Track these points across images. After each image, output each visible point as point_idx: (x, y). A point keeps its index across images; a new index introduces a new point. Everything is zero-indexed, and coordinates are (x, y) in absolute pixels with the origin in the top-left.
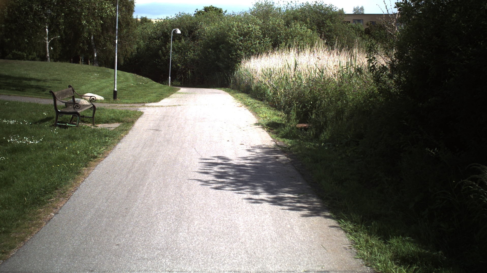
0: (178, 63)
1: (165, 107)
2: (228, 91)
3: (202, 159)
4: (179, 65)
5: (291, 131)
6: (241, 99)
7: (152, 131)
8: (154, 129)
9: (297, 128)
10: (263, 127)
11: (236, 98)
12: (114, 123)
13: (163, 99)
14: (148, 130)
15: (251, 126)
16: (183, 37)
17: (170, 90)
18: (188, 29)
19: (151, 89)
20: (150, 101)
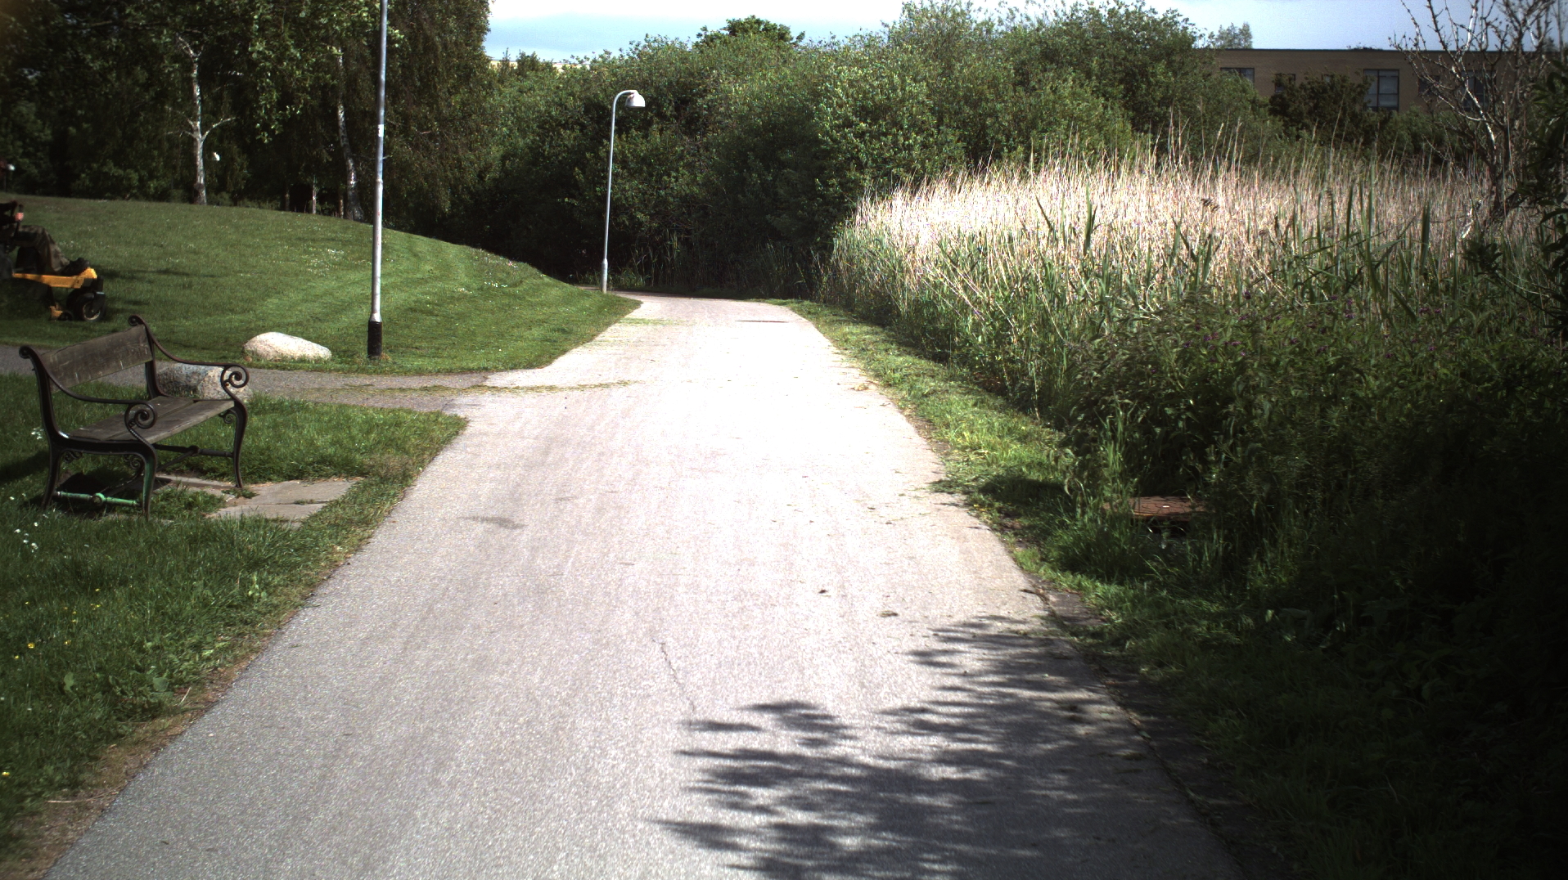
0: (639, 210)
1: (564, 394)
2: (809, 313)
3: (693, 726)
4: (639, 216)
5: (1105, 537)
6: (861, 352)
7: (480, 528)
8: (492, 513)
10: (972, 504)
11: (842, 343)
12: (328, 476)
13: (564, 352)
14: (462, 523)
15: (918, 494)
16: (656, 119)
17: (604, 307)
18: (674, 93)
19: (532, 306)
20: (513, 365)
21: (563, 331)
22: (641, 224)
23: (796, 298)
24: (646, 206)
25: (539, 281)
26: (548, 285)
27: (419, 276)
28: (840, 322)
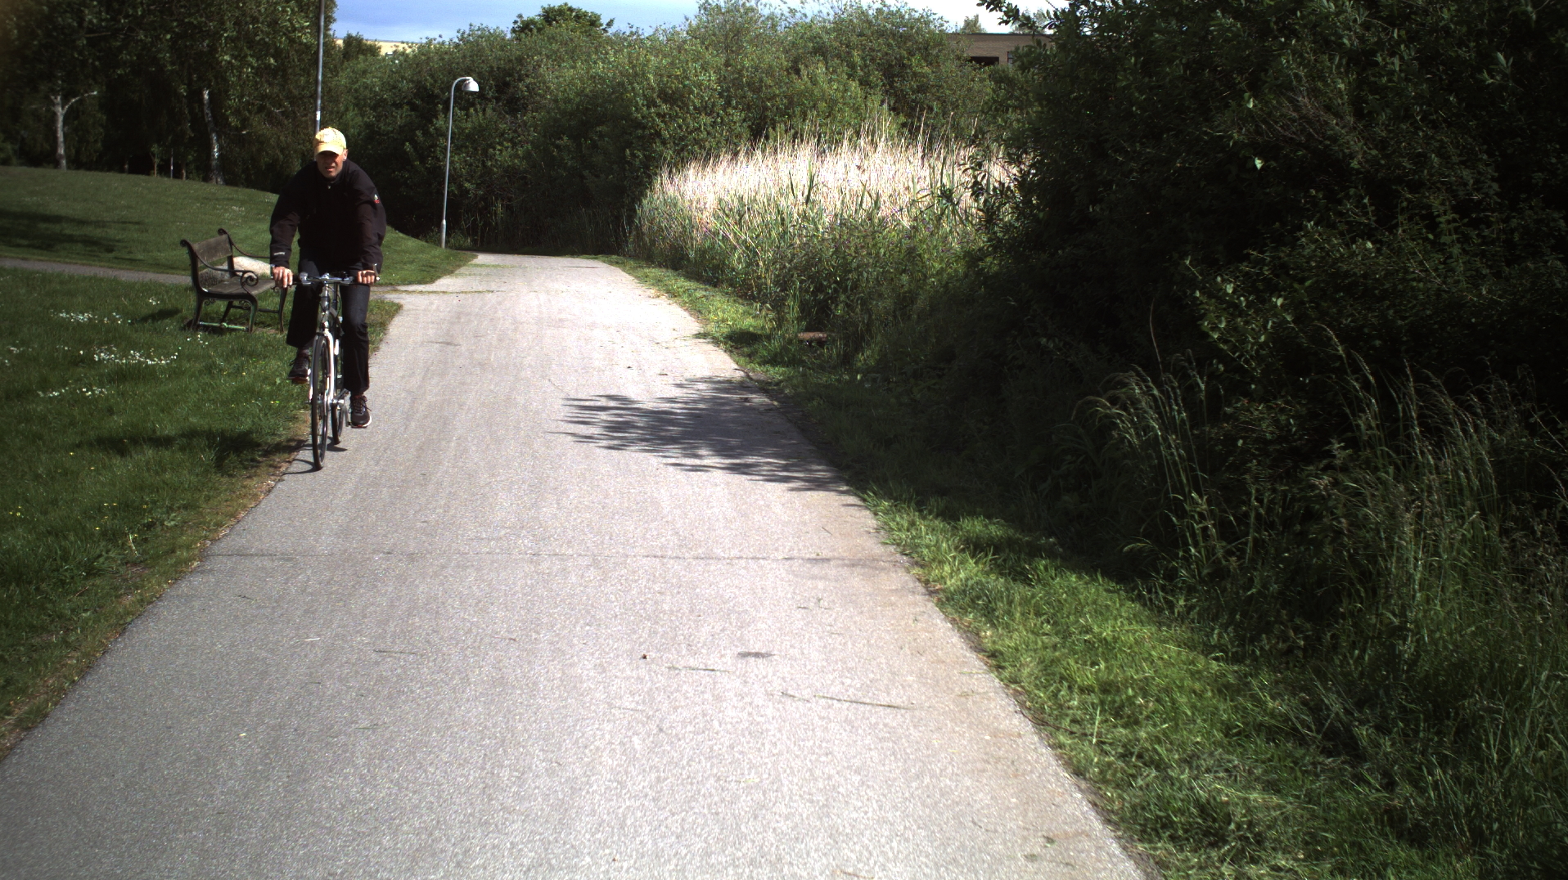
0: (467, 180)
1: (453, 295)
2: (617, 263)
3: (568, 399)
4: (467, 185)
5: (784, 349)
7: (436, 346)
8: (440, 341)
9: (801, 341)
10: (716, 341)
13: (439, 277)
14: (427, 342)
15: (686, 338)
22: (467, 191)
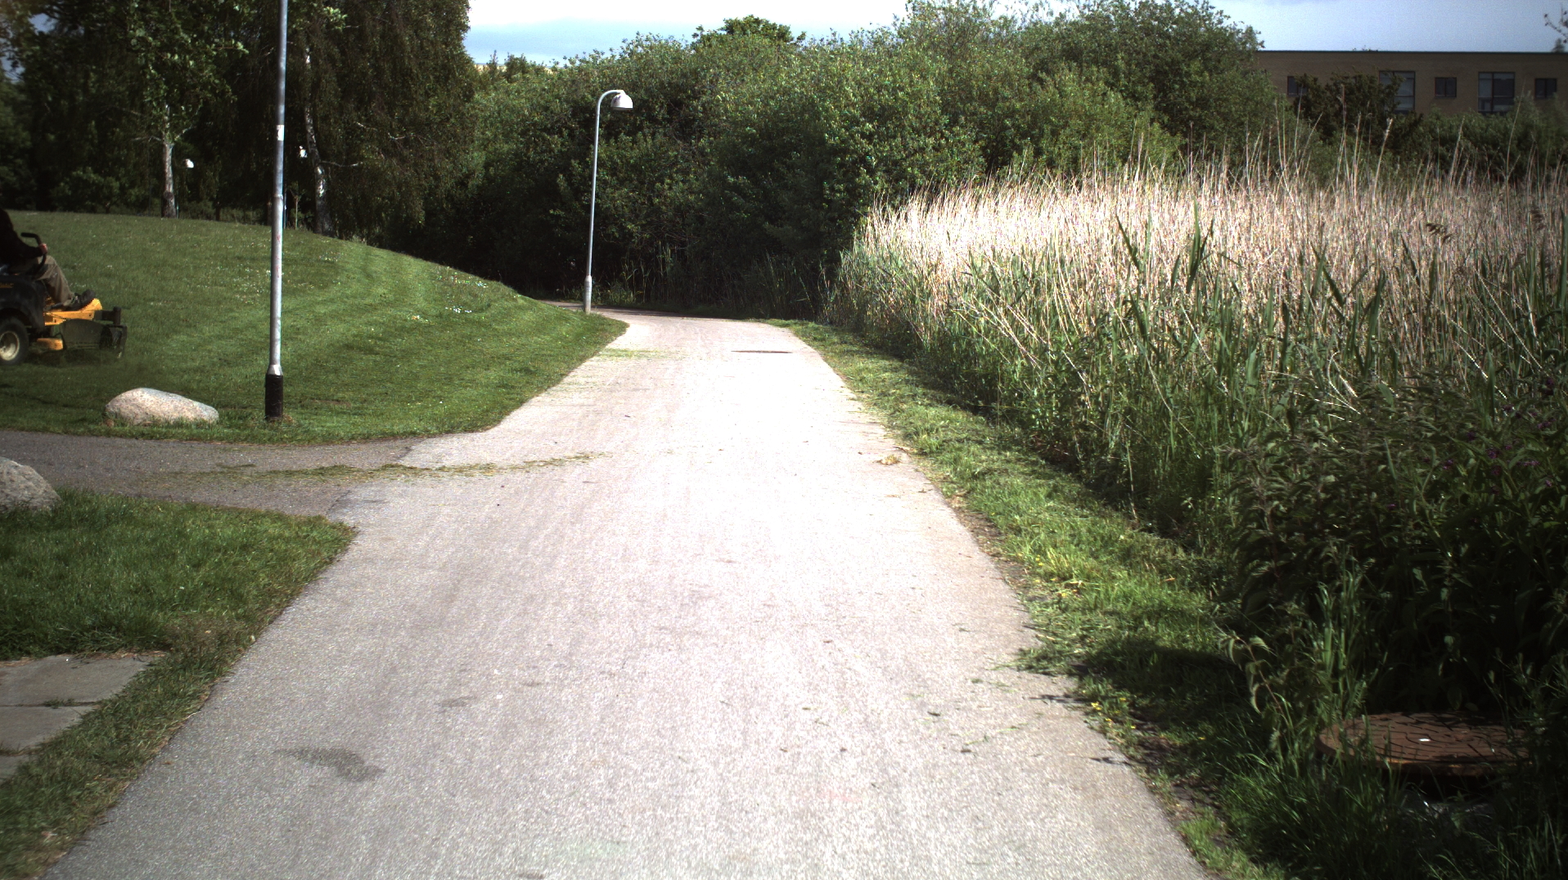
0: (630, 220)
1: (502, 478)
4: (630, 226)
7: (303, 779)
8: (333, 740)
12: (113, 649)
13: (521, 403)
14: (280, 764)
15: (1000, 676)
16: (646, 123)
17: (582, 334)
18: (665, 95)
19: (497, 335)
20: (452, 426)
21: (527, 371)
22: (631, 234)
23: (800, 318)
24: (637, 216)
25: (510, 304)
26: (520, 308)
27: (368, 301)
28: (851, 353)
